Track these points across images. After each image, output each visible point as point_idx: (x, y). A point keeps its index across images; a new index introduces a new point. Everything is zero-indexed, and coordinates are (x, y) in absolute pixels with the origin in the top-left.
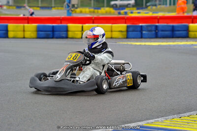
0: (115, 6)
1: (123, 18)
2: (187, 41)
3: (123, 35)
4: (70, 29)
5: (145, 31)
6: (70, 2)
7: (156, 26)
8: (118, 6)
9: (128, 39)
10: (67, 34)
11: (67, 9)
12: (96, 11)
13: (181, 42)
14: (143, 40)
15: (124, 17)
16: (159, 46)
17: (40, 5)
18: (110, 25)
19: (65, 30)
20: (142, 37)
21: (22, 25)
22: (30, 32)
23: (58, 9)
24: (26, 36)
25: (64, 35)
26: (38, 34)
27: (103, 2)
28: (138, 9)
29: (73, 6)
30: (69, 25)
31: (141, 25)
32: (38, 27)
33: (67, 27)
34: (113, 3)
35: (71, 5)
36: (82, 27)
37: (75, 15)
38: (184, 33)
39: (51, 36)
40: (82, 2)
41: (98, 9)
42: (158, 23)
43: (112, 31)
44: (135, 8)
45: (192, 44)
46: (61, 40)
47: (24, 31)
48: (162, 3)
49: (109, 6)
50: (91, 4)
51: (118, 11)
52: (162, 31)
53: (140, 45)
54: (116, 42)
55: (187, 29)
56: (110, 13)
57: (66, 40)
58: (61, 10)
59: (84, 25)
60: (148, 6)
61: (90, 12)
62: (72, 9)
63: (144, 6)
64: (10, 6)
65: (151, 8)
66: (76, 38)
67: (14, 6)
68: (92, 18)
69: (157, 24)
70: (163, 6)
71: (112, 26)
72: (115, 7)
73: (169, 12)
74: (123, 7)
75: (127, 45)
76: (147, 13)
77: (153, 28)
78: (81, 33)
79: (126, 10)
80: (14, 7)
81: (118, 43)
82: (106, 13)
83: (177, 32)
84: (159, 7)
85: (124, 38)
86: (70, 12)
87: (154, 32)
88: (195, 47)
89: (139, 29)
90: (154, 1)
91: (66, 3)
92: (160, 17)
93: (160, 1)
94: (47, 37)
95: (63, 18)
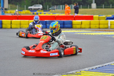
0: (31, 9)
2: (71, 30)
5: (48, 24)
6: (3, 7)
10: (2, 26)
11: (2, 11)
12: (20, 12)
13: (68, 31)
14: (47, 29)
18: (28, 20)
27: (24, 7)
28: (44, 11)
29: (6, 9)
30: (3, 20)
31: (45, 20)
33: (2, 22)
34: (30, 7)
35: (4, 9)
36: (11, 21)
37: (6, 15)
38: (70, 25)
40: (11, 7)
44: (43, 11)
48: (58, 8)
49: (27, 9)
50: (17, 8)
51: (33, 12)
55: (71, 23)
56: (28, 13)
57: (2, 29)
60: (50, 10)
62: (5, 11)
63: (48, 9)
65: (52, 11)
66: (7, 28)
68: (17, 16)
69: (55, 20)
70: (58, 10)
71: (29, 21)
72: (31, 10)
73: (62, 13)
74: (35, 10)
76: (50, 14)
79: (38, 12)
82: (26, 13)
83: (66, 25)
84: (56, 10)
86: (4, 12)
88: (76, 34)
89: (45, 23)
90: (53, 6)
91: (1, 7)
92: (56, 16)
93: (57, 7)
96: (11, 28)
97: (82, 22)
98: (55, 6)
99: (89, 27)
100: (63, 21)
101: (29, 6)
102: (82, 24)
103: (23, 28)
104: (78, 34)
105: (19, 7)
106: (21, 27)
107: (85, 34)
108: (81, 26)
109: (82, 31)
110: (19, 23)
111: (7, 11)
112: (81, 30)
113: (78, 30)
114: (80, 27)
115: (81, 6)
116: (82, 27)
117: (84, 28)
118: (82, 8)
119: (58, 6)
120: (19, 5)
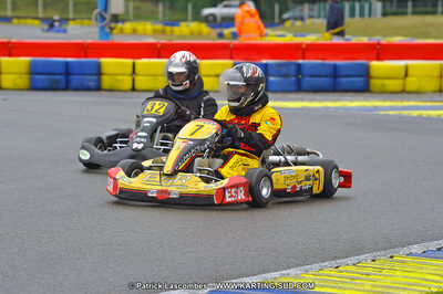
0: (211, 18)
1: (225, 47)
2: (366, 100)
4: (105, 69)
5: (275, 75)
6: (106, 9)
7: (299, 66)
8: (219, 19)
10: (99, 81)
11: (100, 24)
12: (168, 28)
13: (352, 101)
15: (228, 44)
16: (303, 109)
17: (41, 15)
19: (95, 71)
22: (14, 76)
23: (82, 24)
24: (5, 85)
25: (92, 84)
26: (32, 80)
27: (185, 10)
29: (116, 18)
30: (104, 60)
31: (264, 61)
32: (32, 64)
33: (99, 65)
34: (207, 11)
35: (108, 17)
36: (134, 64)
37: (117, 38)
38: (359, 81)
39: (63, 85)
40: (136, 8)
41: (172, 25)
42: (304, 58)
45: (376, 107)
46: (86, 93)
47: (1, 73)
48: (315, 13)
49: (198, 18)
50: (156, 13)
51: (218, 30)
52: (311, 76)
55: (366, 73)
56: (200, 34)
57: (97, 93)
58: (89, 25)
59: (138, 61)
60: (286, 20)
61: (155, 31)
62: (112, 25)
63: (277, 20)
65: (293, 25)
66: (119, 90)
68: (156, 44)
69: (301, 61)
70: (317, 21)
72: (211, 21)
74: (229, 21)
76: (283, 36)
77: (293, 68)
78: (130, 78)
82: (192, 34)
83: (343, 80)
84: (308, 22)
86: (107, 30)
87: (293, 79)
88: (382, 113)
90: (298, 8)
91: (96, 12)
92: (308, 45)
93: (311, 10)
94: (52, 88)
95: (89, 44)
96: (133, 89)
97: (407, 69)
98: (306, 6)
99: (437, 89)
100: (332, 62)
101: (204, 7)
102: (406, 75)
104: (391, 113)
105: (167, 12)
107: (419, 116)
108: (404, 85)
109: (406, 104)
111: (120, 25)
112: (402, 101)
113: (392, 101)
114: (399, 88)
115: (410, 4)
116: (408, 88)
117: (417, 93)
118: (414, 13)
119: (316, 7)
120: (167, 4)
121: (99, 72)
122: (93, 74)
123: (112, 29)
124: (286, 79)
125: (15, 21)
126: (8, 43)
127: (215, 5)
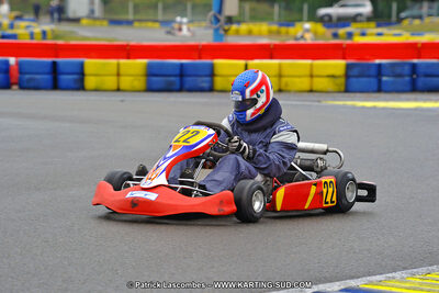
0: (327, 19)
1: (338, 47)
3: (337, 85)
4: (218, 71)
5: (388, 76)
6: (220, 11)
7: (414, 66)
8: (334, 19)
9: (347, 94)
10: (212, 82)
11: (215, 26)
12: (284, 29)
14: (382, 95)
15: (341, 45)
16: (416, 109)
17: (160, 17)
18: (309, 62)
19: (208, 72)
20: (379, 90)
21: (114, 61)
22: (132, 78)
24: (122, 87)
25: (206, 85)
26: (148, 82)
27: (302, 10)
28: (378, 26)
29: (230, 20)
30: (218, 62)
31: (377, 61)
32: (149, 66)
33: (212, 67)
34: (322, 12)
35: (222, 18)
36: (246, 65)
37: (231, 40)
39: (178, 87)
40: (252, 10)
41: (288, 26)
43: (312, 76)
44: (373, 24)
46: (199, 94)
47: (118, 75)
48: (434, 11)
50: (271, 14)
51: (333, 30)
52: (427, 76)
53: (375, 108)
54: (319, 101)
57: (210, 94)
59: (251, 62)
60: (403, 19)
61: (270, 33)
62: (226, 27)
63: (394, 18)
64: (95, 19)
65: (410, 24)
67: (104, 19)
68: (269, 45)
69: (415, 60)
72: (327, 21)
74: (345, 21)
75: (344, 107)
76: (399, 35)
77: (407, 70)
79: (352, 28)
80: (105, 23)
81: (324, 103)
84: (427, 20)
85: (339, 92)
86: (222, 32)
87: (407, 79)
89: (373, 71)
90: (418, 5)
91: (212, 13)
93: (430, 8)
94: (168, 89)
95: (204, 46)
98: (425, 5)
101: (320, 7)
103: (289, 91)
105: (283, 12)
106: (283, 87)
110: (275, 72)
111: (234, 27)
119: (436, 5)
120: (283, 4)
121: (211, 73)
122: (206, 76)
123: (226, 31)
124: (399, 80)
125: (136, 24)
126: (127, 45)
127: (331, 5)
